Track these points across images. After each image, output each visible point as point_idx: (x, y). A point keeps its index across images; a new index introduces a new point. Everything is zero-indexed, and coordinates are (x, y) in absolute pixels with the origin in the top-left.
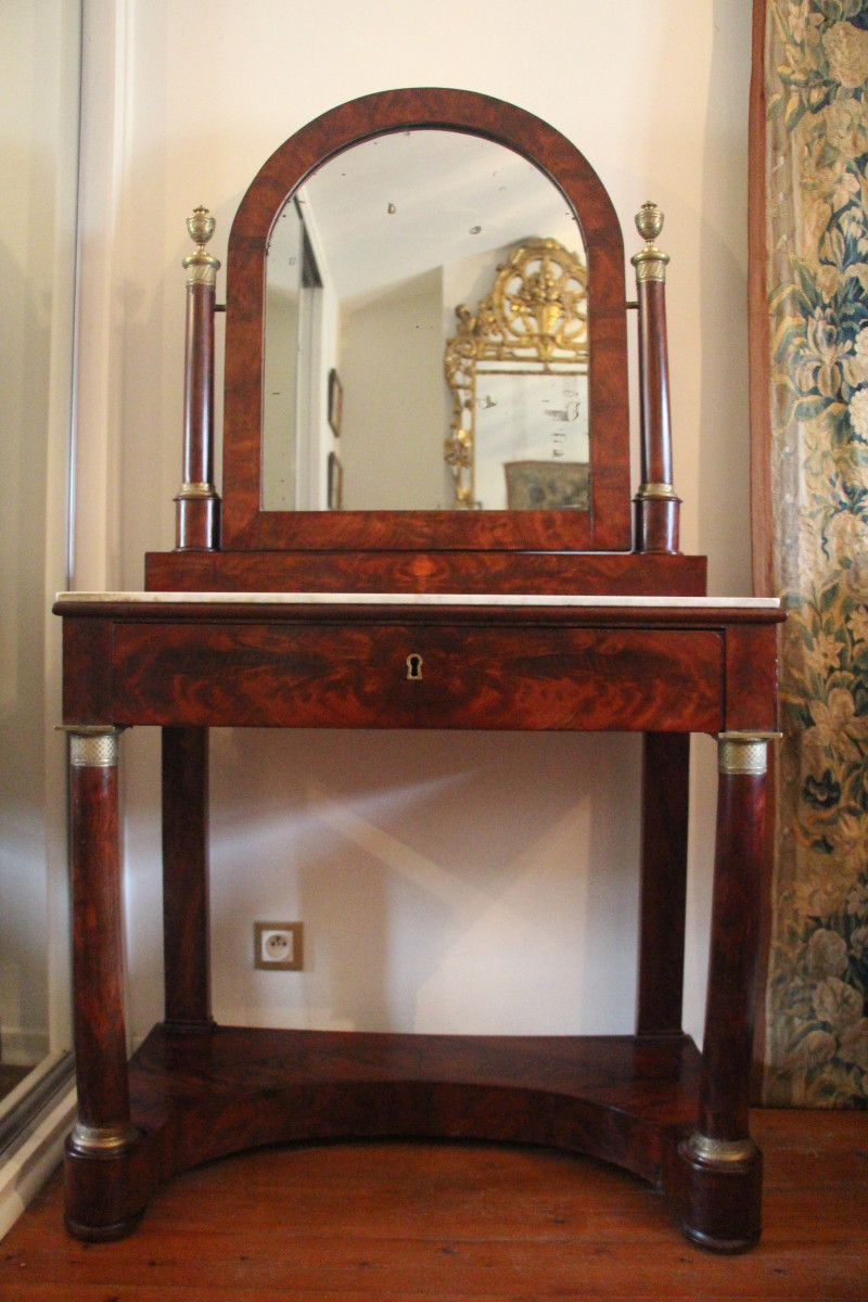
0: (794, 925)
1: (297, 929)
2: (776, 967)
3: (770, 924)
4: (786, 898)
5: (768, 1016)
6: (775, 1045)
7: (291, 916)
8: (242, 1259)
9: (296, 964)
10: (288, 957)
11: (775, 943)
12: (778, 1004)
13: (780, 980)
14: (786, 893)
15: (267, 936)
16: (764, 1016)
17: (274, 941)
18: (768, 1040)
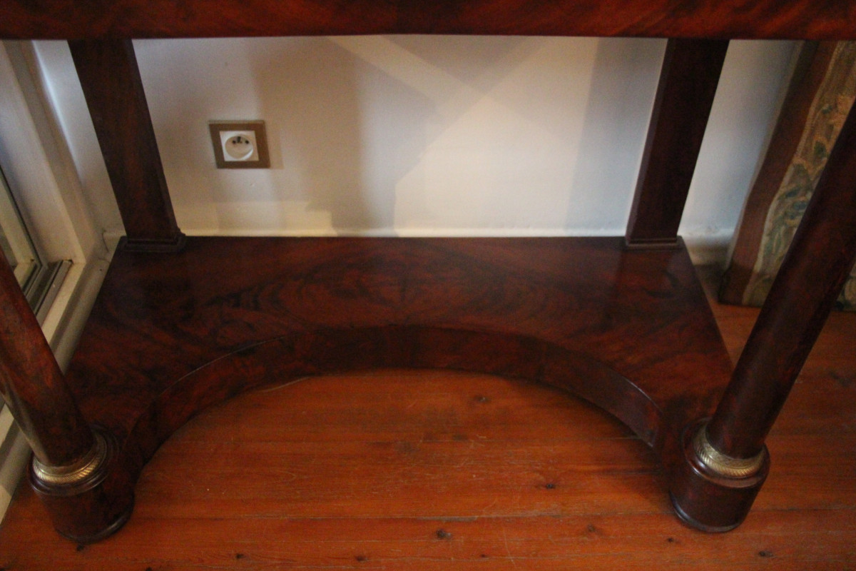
0: (825, 142)
1: (259, 129)
2: (791, 182)
3: (799, 140)
4: (824, 112)
5: (768, 225)
6: (769, 253)
7: (251, 115)
8: (239, 556)
9: (263, 161)
10: (252, 156)
11: (797, 160)
12: (781, 213)
13: (791, 194)
14: (825, 107)
15: (226, 137)
16: (763, 224)
17: (236, 140)
18: (762, 248)
